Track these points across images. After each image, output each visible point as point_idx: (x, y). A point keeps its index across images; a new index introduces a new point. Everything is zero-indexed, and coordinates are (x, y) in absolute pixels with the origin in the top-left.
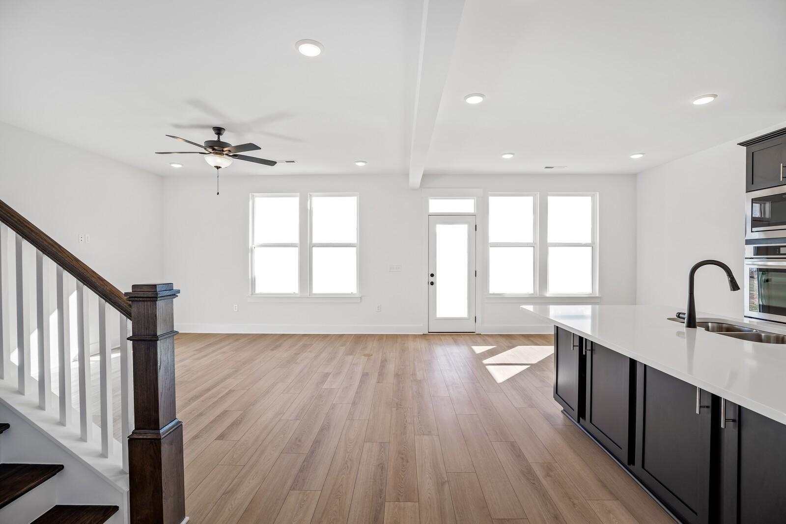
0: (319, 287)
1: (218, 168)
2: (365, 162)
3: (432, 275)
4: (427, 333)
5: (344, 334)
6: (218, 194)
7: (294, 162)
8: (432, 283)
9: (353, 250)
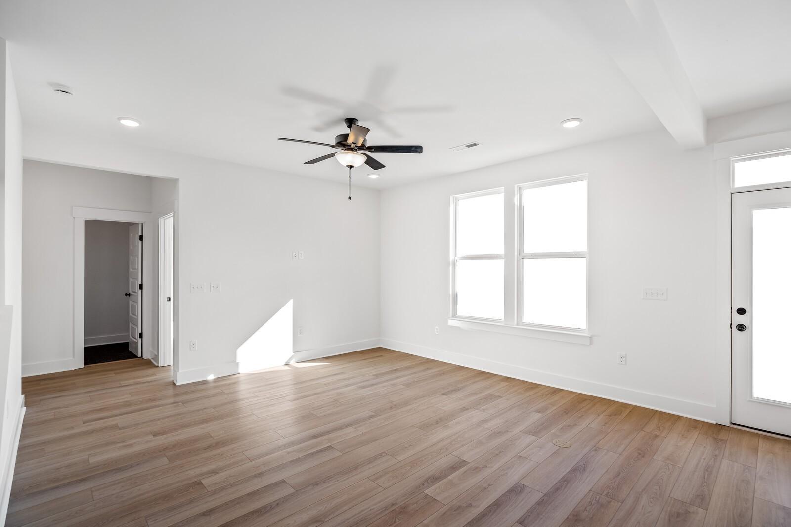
0: (533, 314)
1: (351, 167)
2: (580, 119)
3: (741, 311)
4: (728, 424)
5: (563, 390)
6: (349, 198)
7: (475, 145)
8: (741, 328)
9: (582, 263)
